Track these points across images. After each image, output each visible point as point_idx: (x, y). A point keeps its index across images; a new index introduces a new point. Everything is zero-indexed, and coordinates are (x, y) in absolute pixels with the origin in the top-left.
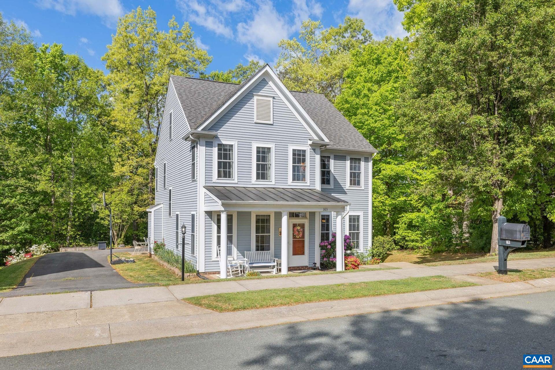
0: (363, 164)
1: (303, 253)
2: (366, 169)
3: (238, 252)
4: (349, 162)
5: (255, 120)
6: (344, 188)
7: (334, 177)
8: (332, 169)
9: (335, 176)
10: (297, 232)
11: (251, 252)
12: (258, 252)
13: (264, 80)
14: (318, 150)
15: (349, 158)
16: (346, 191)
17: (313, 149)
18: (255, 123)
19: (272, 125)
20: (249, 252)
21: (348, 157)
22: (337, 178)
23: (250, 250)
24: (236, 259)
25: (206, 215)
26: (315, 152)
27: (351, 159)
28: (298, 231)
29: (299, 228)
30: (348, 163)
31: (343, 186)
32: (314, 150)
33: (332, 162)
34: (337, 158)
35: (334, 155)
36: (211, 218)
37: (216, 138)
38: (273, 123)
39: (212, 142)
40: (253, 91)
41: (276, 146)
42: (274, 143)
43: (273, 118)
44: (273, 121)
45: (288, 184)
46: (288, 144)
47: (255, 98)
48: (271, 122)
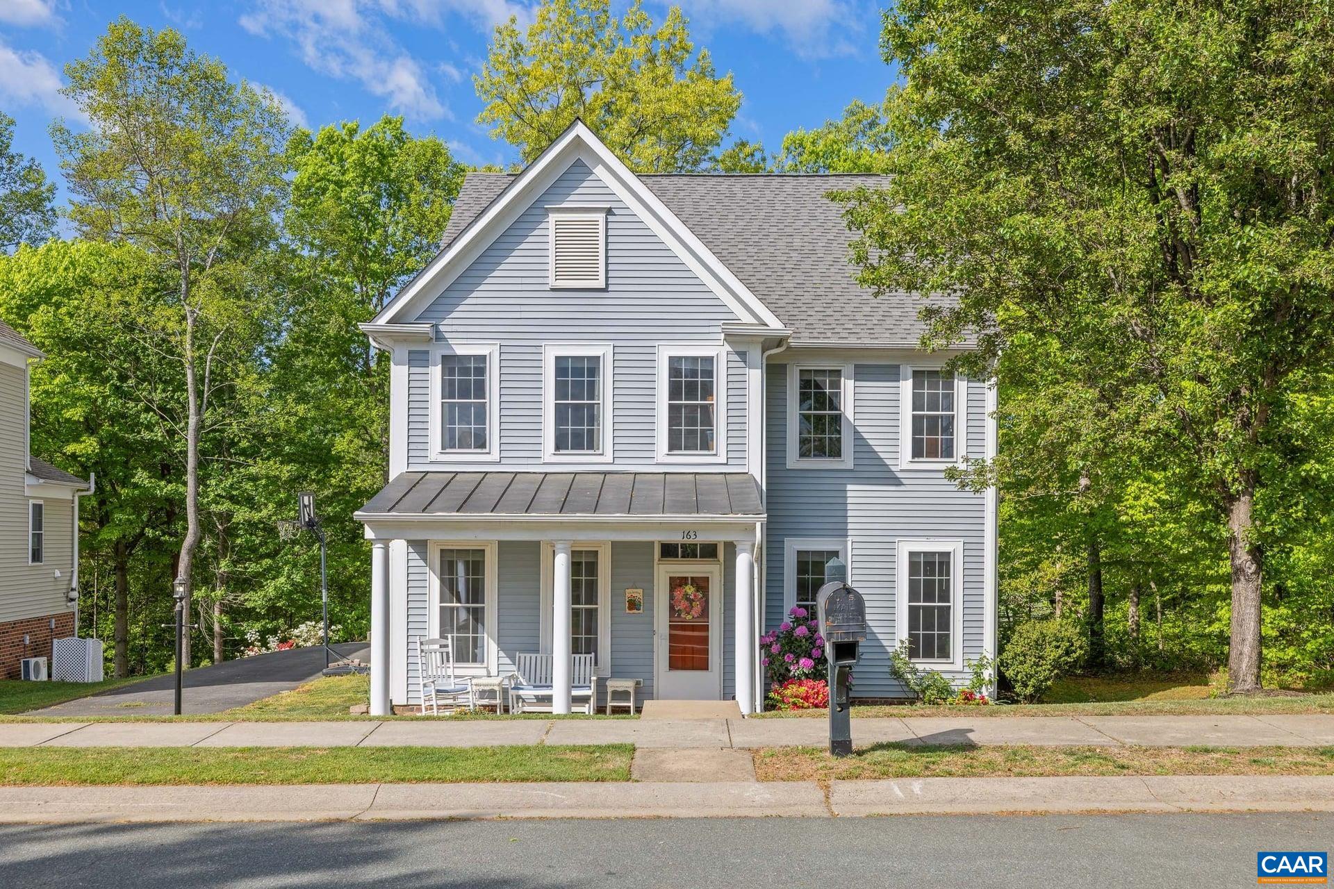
0: (961, 387)
1: (703, 666)
2: (975, 403)
3: (502, 654)
4: (910, 383)
5: (552, 282)
6: (893, 468)
7: (856, 432)
8: (848, 408)
9: (859, 429)
10: (684, 604)
11: (539, 656)
12: (577, 656)
13: (579, 164)
14: (755, 354)
15: (910, 373)
16: (899, 475)
17: (738, 353)
18: (553, 290)
19: (605, 290)
20: (533, 656)
21: (907, 370)
22: (865, 436)
23: (537, 651)
24: (494, 672)
25: (411, 550)
26: (745, 362)
27: (916, 374)
28: (688, 599)
29: (690, 590)
30: (906, 387)
31: (888, 462)
32: (742, 355)
33: (848, 386)
34: (862, 373)
35: (856, 366)
36: (425, 560)
37: (438, 339)
38: (607, 284)
39: (427, 352)
40: (547, 198)
41: (617, 350)
42: (612, 343)
43: (607, 271)
44: (607, 278)
45: (655, 461)
46: (656, 344)
47: (553, 218)
48: (601, 283)
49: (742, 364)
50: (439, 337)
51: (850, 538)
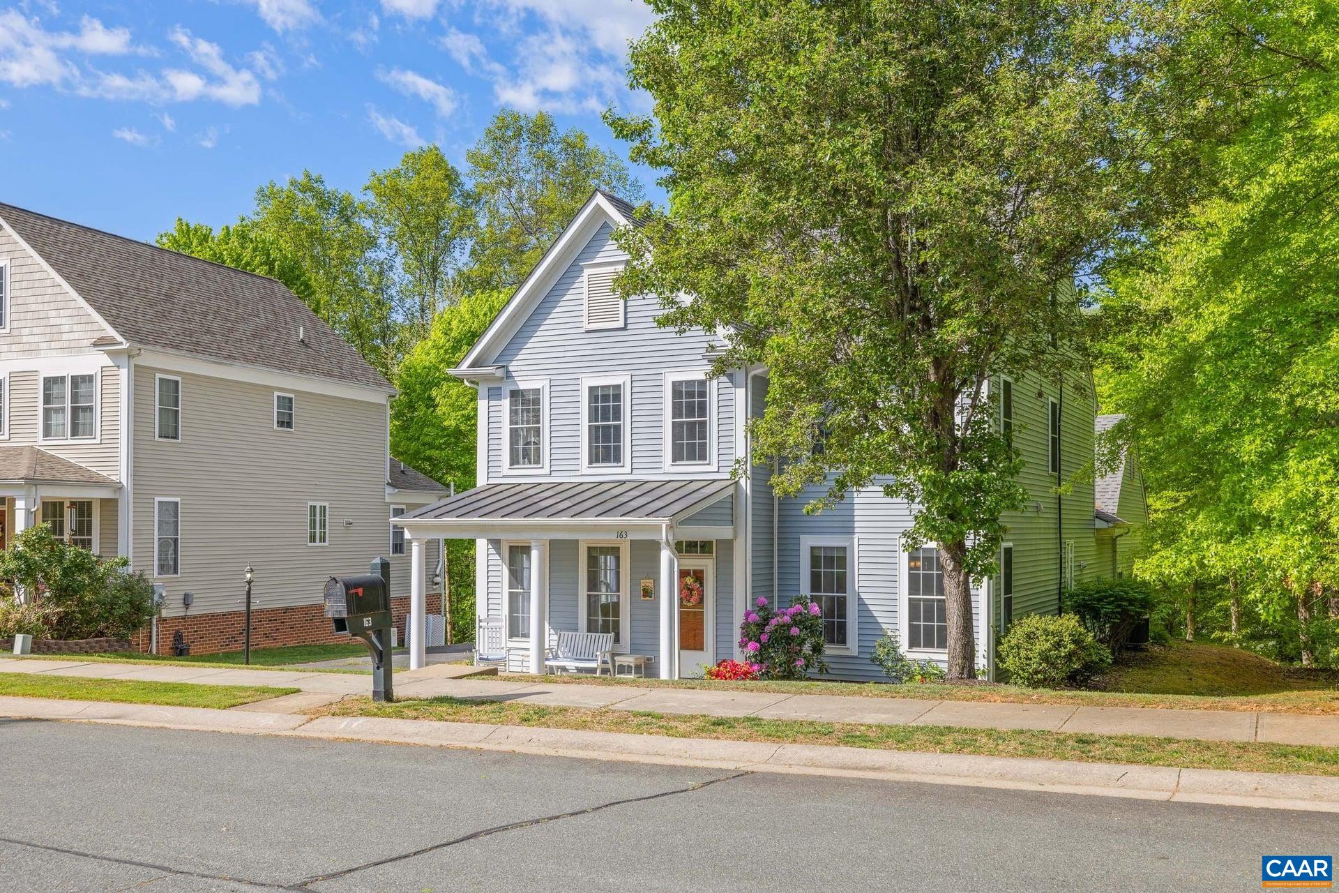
3: (552, 632)
5: (586, 326)
10: (685, 592)
11: (576, 634)
13: (606, 226)
14: (740, 376)
17: (727, 375)
18: (588, 332)
19: (624, 329)
23: (575, 630)
25: (490, 546)
26: (732, 382)
28: (688, 589)
29: (692, 581)
32: (730, 376)
36: (499, 554)
37: (507, 377)
38: (626, 324)
39: (500, 388)
40: (584, 256)
41: (634, 378)
42: (629, 373)
43: (626, 313)
44: (626, 319)
45: (662, 471)
46: (663, 371)
47: (587, 272)
48: (621, 324)
49: (730, 385)
50: (508, 375)
51: (856, 536)
